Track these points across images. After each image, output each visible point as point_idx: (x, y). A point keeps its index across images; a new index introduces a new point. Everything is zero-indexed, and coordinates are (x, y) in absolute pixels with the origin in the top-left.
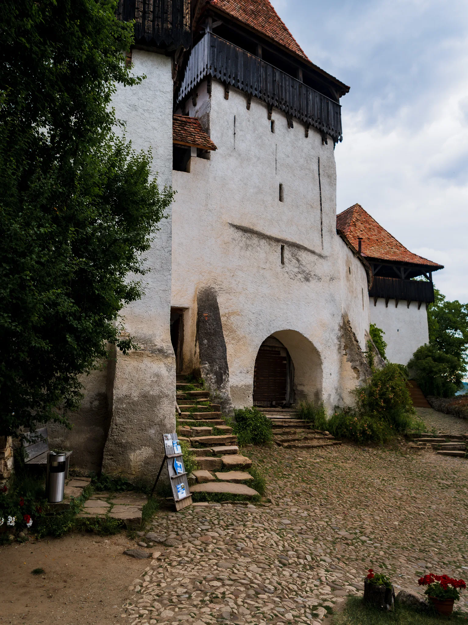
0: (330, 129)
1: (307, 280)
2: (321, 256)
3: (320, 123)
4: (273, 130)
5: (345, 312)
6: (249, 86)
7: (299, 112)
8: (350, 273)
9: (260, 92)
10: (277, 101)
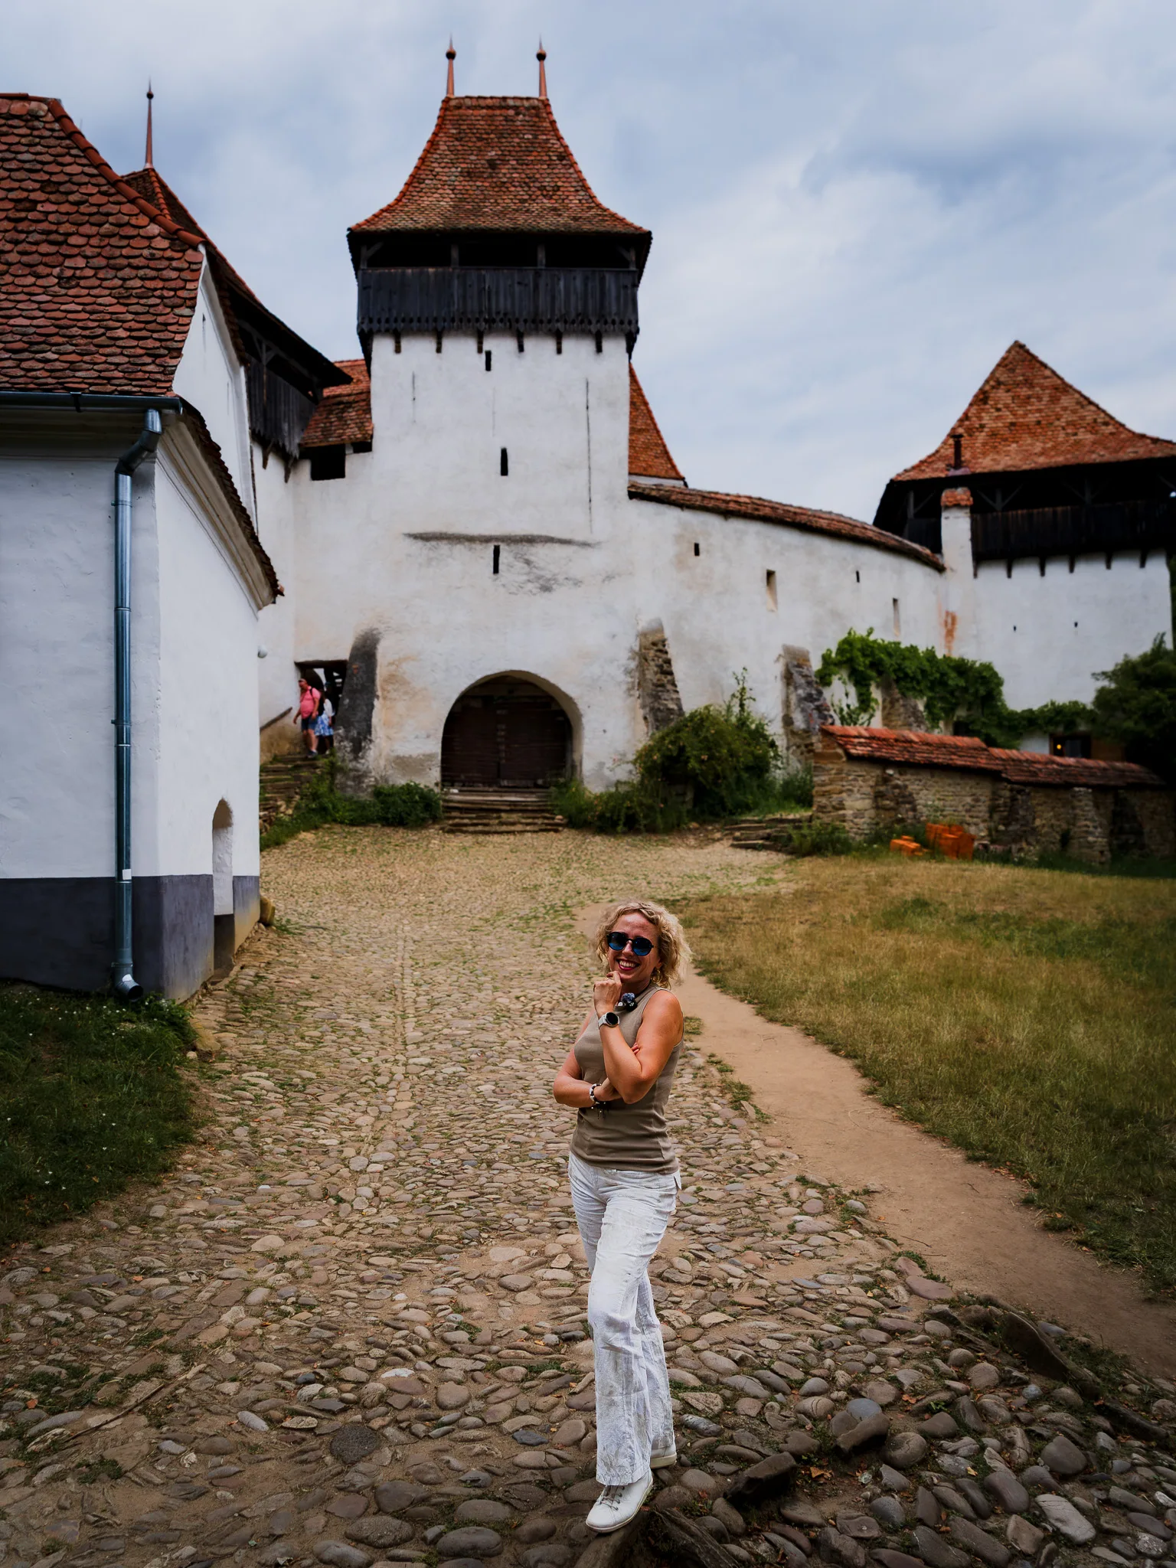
1: (546, 589)
2: (585, 545)
3: (582, 322)
4: (488, 367)
5: (655, 625)
6: (430, 321)
7: (534, 321)
8: (697, 553)
9: (453, 320)
10: (486, 321)
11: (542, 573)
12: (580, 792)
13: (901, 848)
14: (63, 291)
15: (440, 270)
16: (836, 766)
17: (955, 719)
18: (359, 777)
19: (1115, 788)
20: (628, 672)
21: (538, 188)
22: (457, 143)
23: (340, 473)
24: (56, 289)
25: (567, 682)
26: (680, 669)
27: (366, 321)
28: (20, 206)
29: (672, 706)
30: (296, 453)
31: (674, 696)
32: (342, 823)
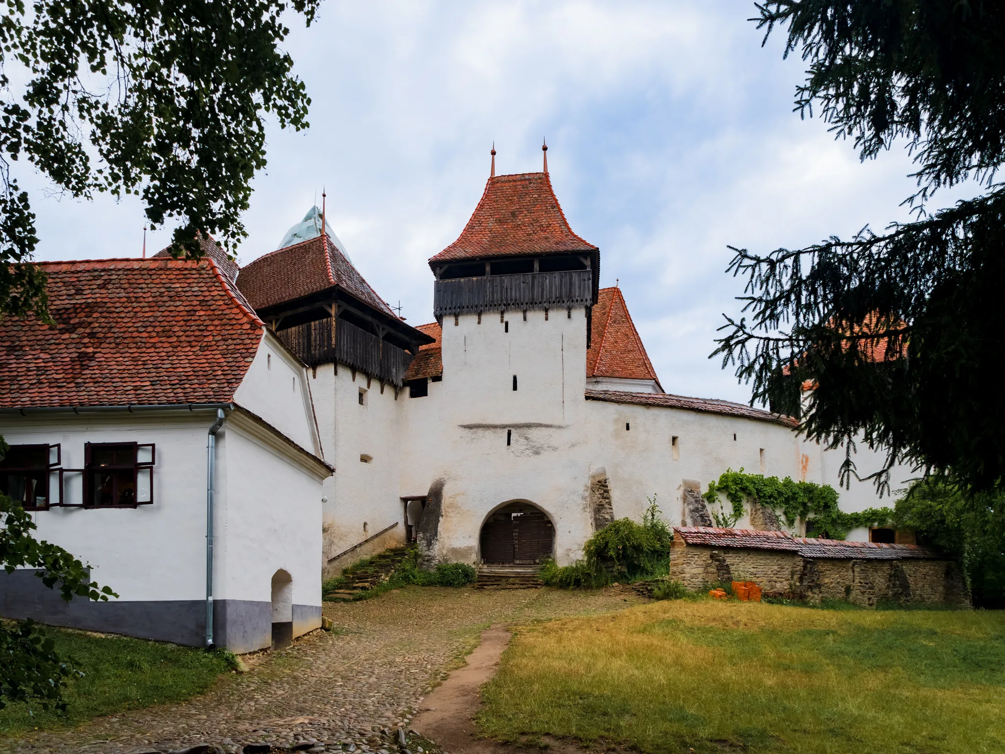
0: (573, 301)
1: (537, 453)
2: (560, 427)
3: (559, 302)
4: (507, 331)
5: (601, 471)
6: (474, 307)
7: (531, 304)
8: (628, 428)
9: (486, 306)
10: (505, 305)
11: (535, 444)
12: (556, 566)
13: (714, 595)
14: (201, 353)
15: (480, 278)
16: (681, 549)
17: (807, 520)
18: (430, 559)
19: (891, 560)
20: (584, 498)
21: (539, 226)
22: (494, 204)
23: (425, 394)
24: (199, 352)
25: (547, 506)
26: (615, 494)
27: (438, 309)
28: (189, 314)
29: (607, 516)
30: (401, 384)
31: (609, 511)
32: (418, 584)
